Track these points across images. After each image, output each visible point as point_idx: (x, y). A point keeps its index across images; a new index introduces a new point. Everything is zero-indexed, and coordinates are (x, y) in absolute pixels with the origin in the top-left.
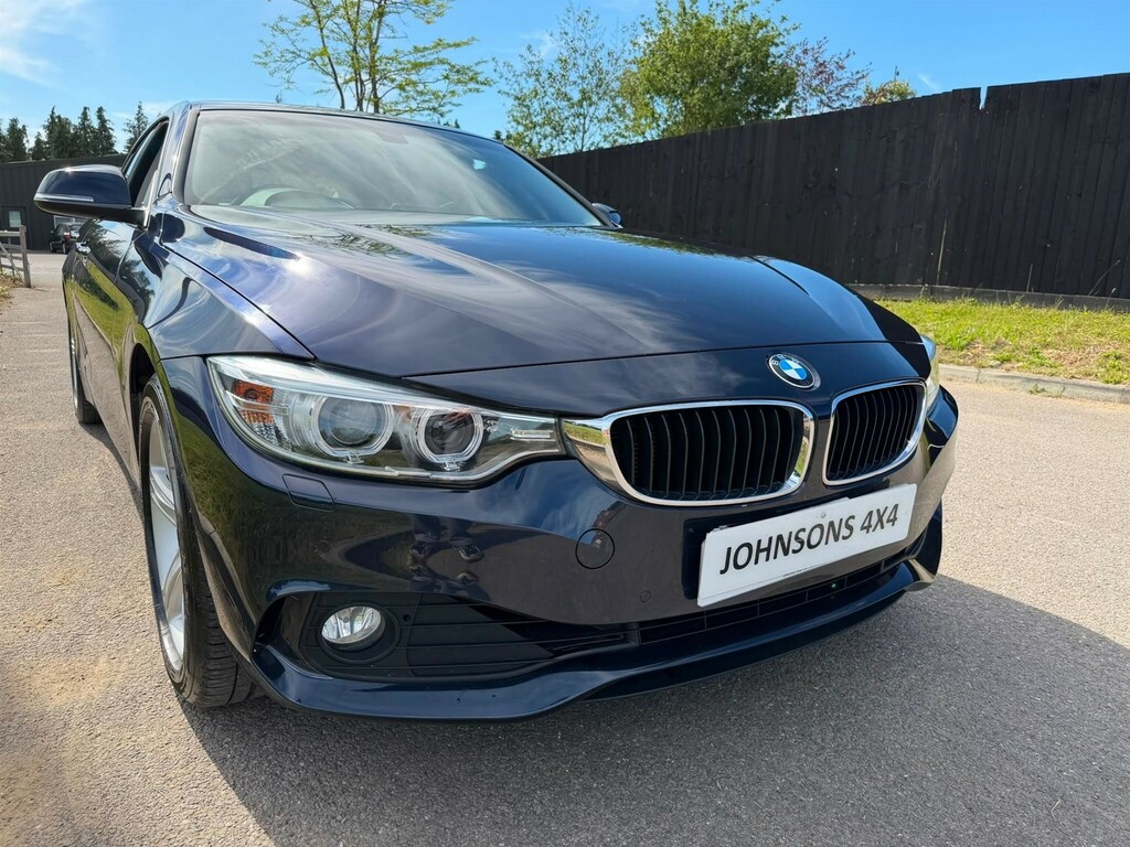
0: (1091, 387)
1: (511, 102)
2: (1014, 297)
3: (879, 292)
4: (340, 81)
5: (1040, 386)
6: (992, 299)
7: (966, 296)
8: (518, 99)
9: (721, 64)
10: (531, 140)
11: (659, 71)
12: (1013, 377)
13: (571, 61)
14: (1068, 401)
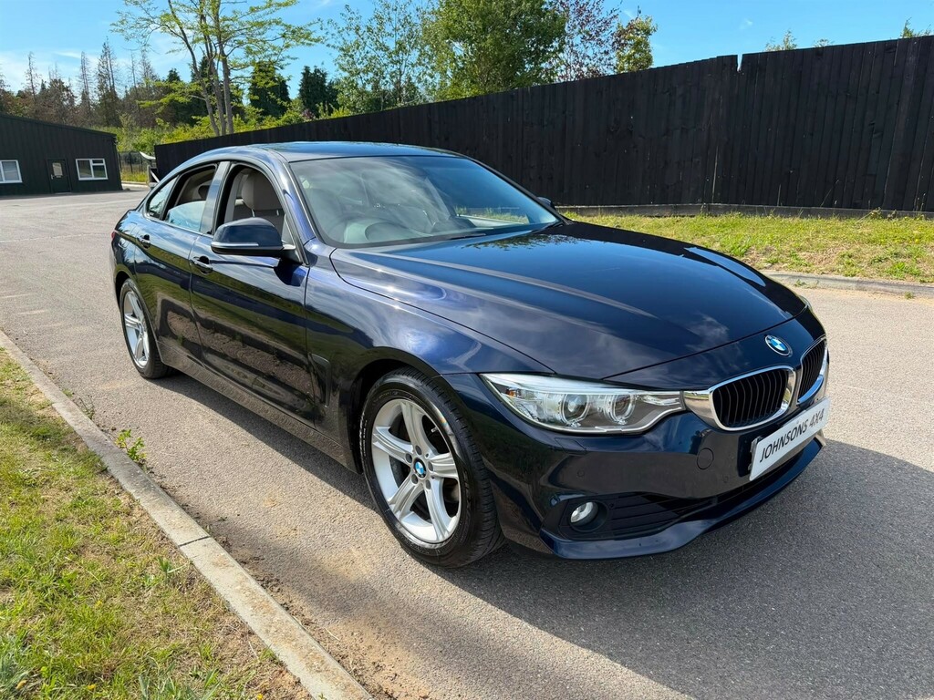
0: (836, 280)
1: (337, 53)
2: (769, 210)
3: (670, 210)
4: (190, 40)
5: (802, 281)
6: (753, 212)
7: (734, 211)
8: (342, 49)
9: (506, 13)
10: (357, 84)
11: (455, 21)
12: (782, 275)
13: (386, 17)
14: (822, 291)
